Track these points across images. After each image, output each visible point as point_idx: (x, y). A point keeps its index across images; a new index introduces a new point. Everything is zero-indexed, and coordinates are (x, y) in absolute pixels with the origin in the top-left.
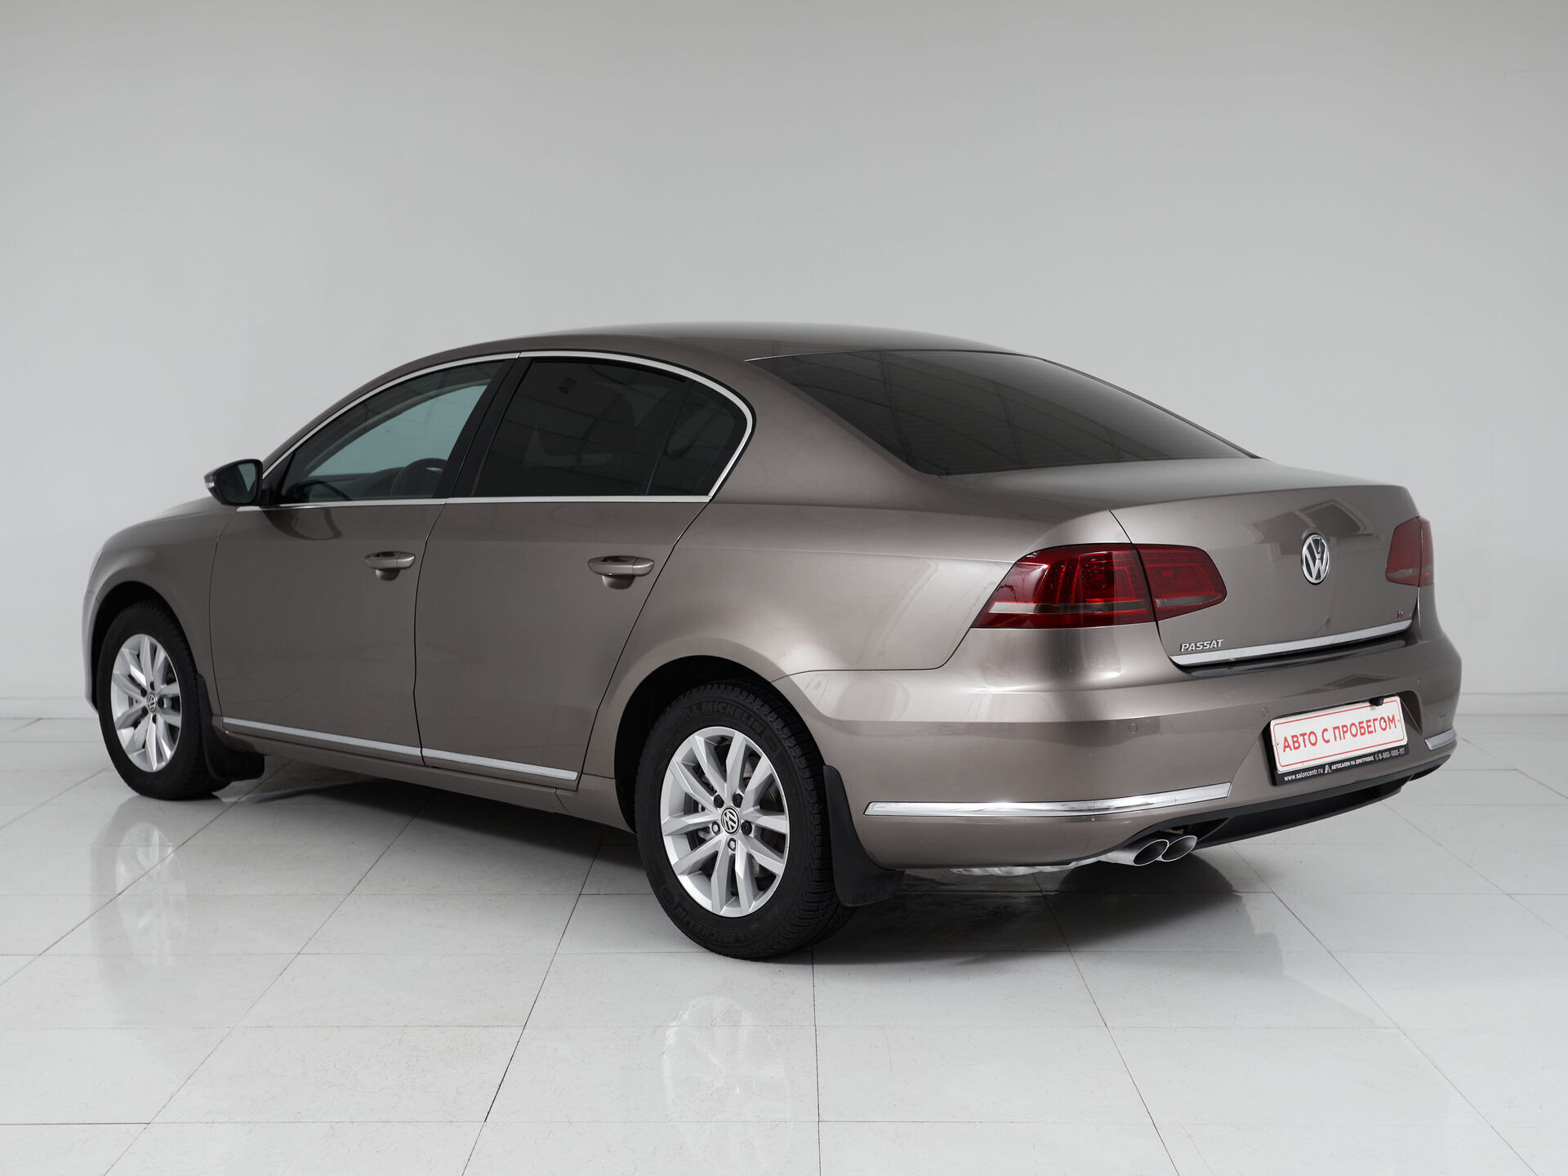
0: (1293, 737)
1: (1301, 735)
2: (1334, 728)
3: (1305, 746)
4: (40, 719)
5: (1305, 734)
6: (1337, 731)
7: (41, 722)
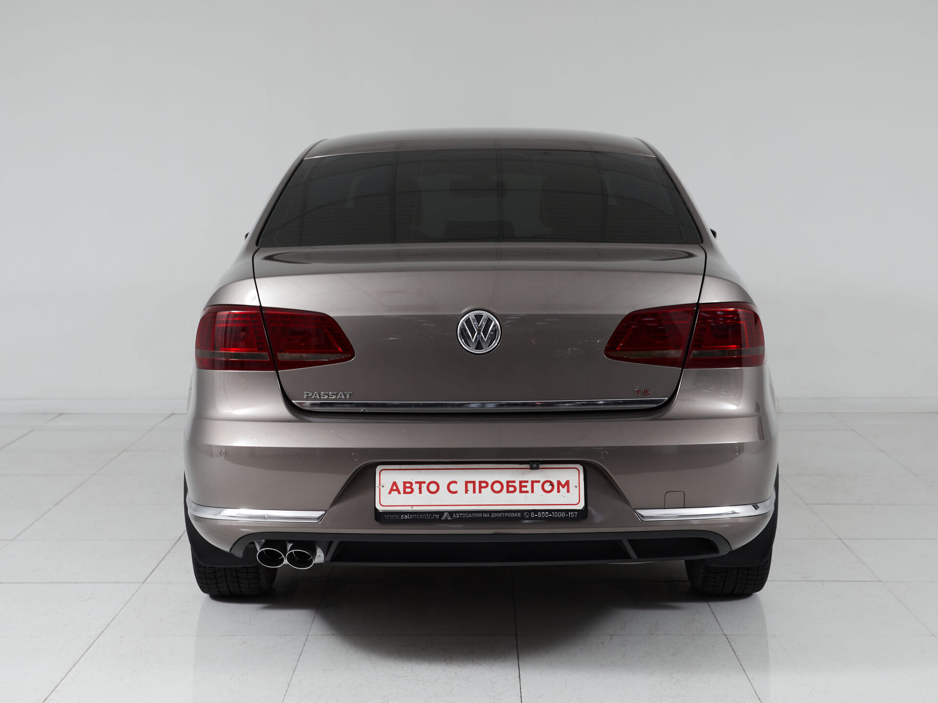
0: (405, 483)
1: (416, 483)
2: (467, 483)
3: (420, 492)
4: (61, 414)
5: (424, 482)
6: (470, 486)
7: (62, 416)
